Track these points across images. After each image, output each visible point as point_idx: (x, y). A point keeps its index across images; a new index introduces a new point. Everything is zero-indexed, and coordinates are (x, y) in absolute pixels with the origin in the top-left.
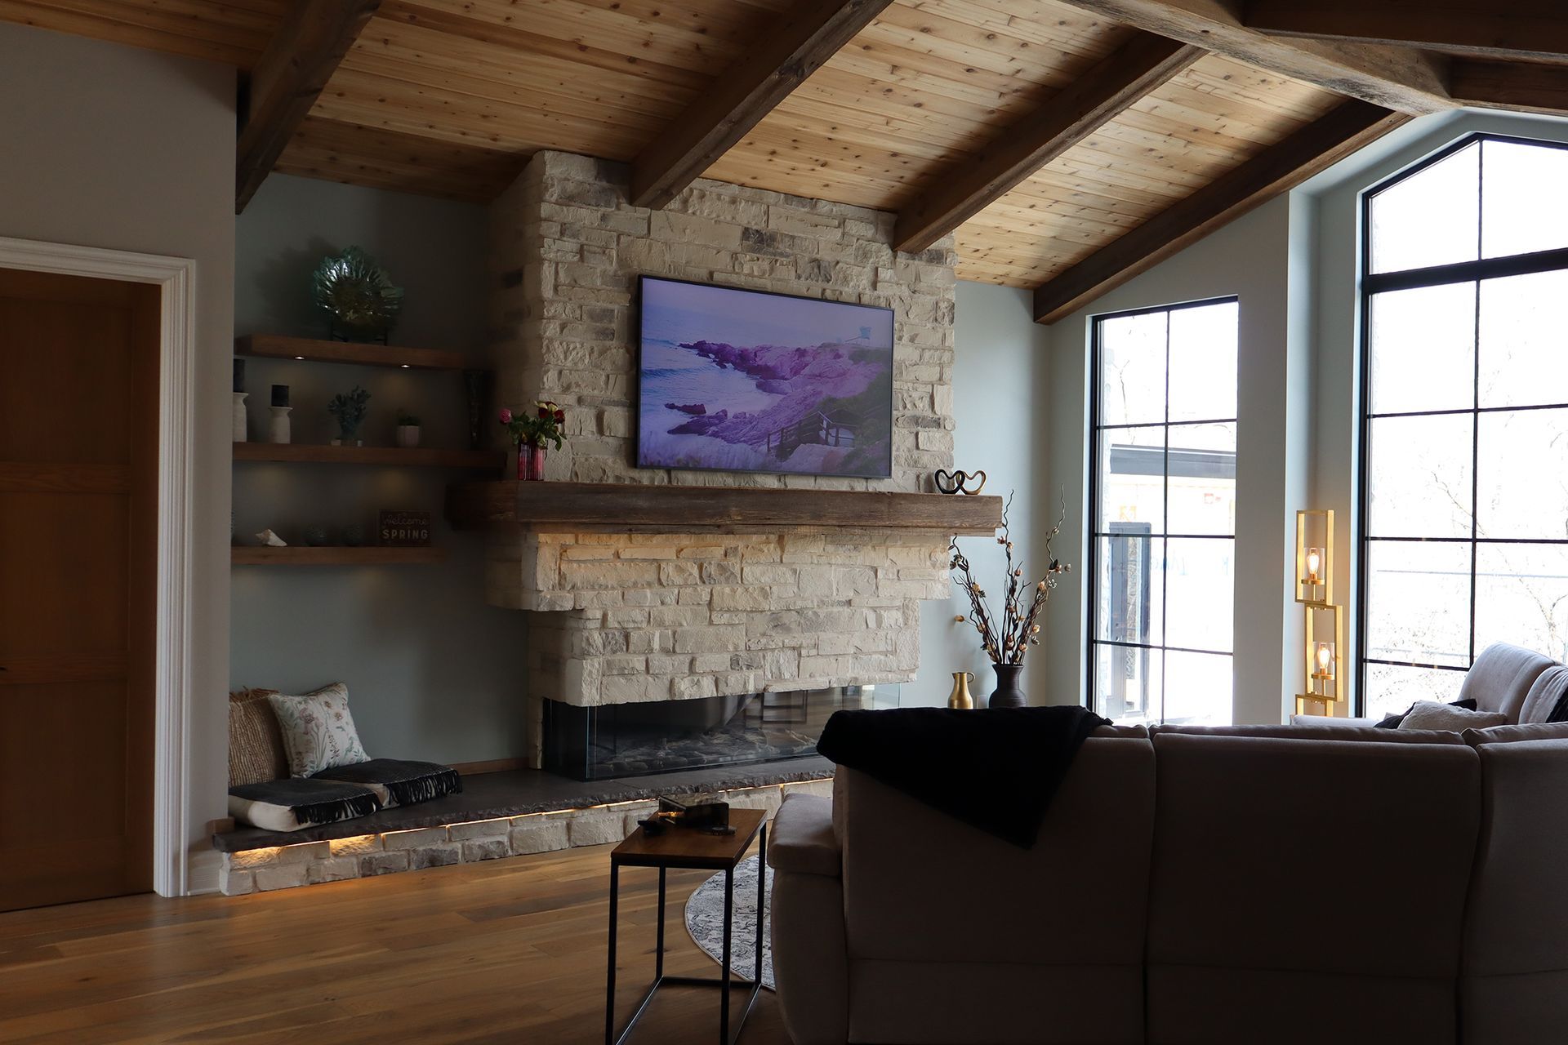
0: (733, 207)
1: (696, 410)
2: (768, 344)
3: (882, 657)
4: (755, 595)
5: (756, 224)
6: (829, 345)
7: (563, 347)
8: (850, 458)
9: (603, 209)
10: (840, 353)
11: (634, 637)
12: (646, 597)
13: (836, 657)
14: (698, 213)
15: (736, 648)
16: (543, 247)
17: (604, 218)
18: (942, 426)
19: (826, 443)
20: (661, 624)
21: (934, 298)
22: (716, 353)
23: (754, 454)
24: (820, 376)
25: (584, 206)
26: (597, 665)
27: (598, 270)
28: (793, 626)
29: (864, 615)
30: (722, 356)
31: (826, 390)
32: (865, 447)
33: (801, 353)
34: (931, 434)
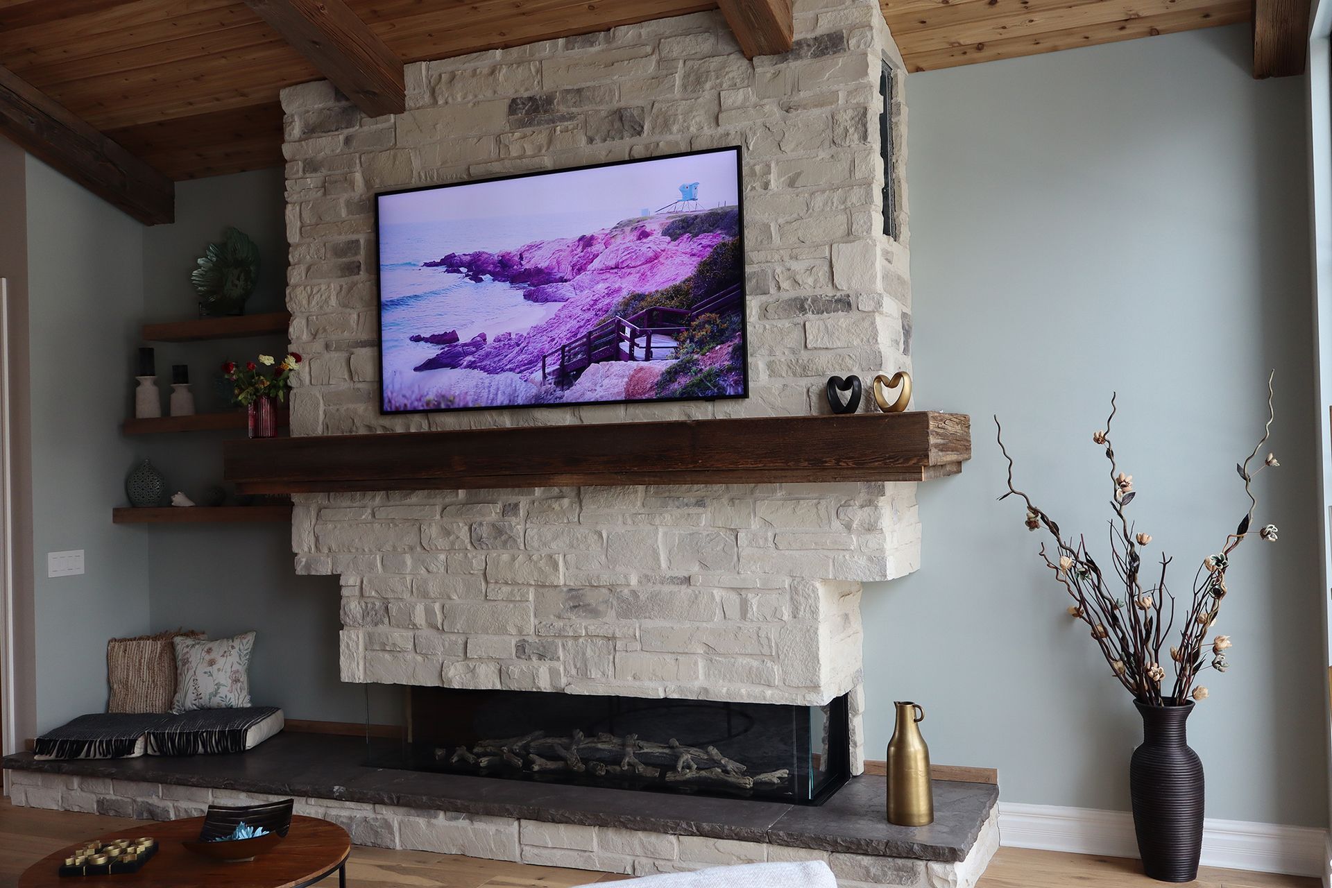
0: (491, 79)
1: (448, 339)
2: (537, 240)
3: (755, 663)
4: (542, 563)
5: (527, 90)
6: (629, 222)
7: (307, 292)
8: (672, 374)
9: (346, 132)
10: (648, 230)
11: (393, 609)
12: (404, 562)
13: (674, 656)
14: (450, 100)
15: (520, 632)
16: (287, 191)
17: (348, 141)
18: (854, 306)
19: (631, 357)
20: (425, 595)
21: (827, 110)
22: (469, 265)
23: (524, 384)
24: (617, 267)
25: (324, 134)
26: (354, 637)
27: (342, 201)
28: (601, 608)
29: (718, 599)
30: (476, 267)
31: (628, 285)
32: (696, 356)
33: (587, 242)
34: (830, 323)
